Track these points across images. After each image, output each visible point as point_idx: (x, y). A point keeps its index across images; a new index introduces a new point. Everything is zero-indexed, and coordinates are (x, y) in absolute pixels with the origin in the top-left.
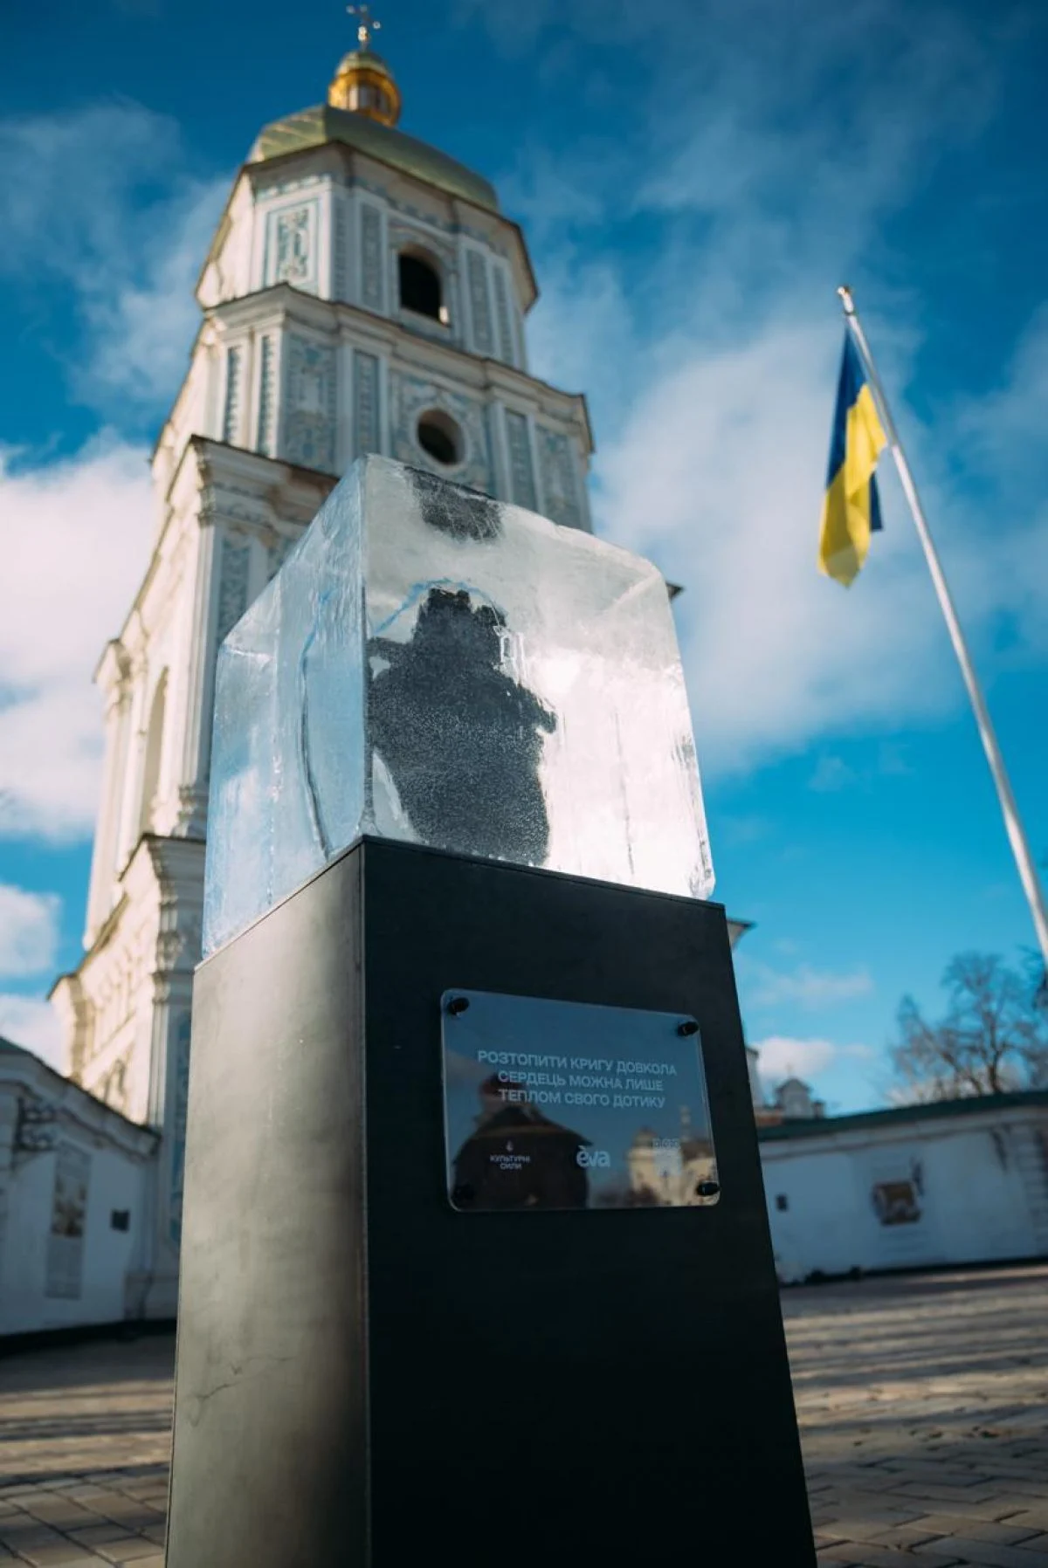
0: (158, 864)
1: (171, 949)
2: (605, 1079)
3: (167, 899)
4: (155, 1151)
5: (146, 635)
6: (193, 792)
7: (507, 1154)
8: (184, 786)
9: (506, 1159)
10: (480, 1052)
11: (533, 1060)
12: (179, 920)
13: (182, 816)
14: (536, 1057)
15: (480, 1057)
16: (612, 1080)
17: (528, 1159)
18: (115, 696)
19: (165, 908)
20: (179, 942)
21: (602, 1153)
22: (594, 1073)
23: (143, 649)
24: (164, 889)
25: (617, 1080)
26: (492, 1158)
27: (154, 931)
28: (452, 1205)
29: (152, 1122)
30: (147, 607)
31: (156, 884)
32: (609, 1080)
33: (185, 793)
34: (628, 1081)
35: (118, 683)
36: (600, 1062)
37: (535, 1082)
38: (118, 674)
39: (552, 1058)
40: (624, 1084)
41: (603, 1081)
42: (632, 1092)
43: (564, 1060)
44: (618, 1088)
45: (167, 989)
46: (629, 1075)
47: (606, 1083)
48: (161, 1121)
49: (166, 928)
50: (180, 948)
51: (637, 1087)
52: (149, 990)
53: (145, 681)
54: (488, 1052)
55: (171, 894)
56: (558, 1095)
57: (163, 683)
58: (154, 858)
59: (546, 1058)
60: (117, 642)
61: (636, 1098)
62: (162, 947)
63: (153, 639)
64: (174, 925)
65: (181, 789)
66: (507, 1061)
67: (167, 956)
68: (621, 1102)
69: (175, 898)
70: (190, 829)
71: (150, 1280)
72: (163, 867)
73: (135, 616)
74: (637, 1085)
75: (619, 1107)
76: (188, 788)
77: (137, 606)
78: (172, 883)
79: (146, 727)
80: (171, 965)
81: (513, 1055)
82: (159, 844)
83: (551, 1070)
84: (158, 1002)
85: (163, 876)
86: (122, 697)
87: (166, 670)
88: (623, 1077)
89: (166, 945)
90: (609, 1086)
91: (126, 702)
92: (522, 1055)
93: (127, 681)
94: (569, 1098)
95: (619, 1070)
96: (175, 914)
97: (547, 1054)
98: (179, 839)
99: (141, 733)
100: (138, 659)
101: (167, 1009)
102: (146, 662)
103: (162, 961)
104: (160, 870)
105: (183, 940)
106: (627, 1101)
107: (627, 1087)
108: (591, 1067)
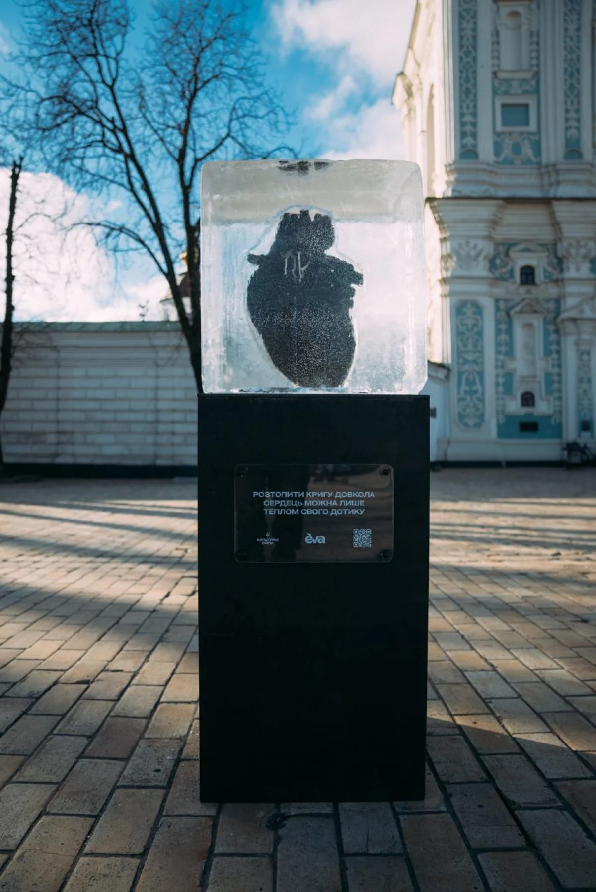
0: (436, 215)
1: (448, 264)
2: (327, 501)
3: (443, 236)
4: (447, 377)
5: (419, 65)
6: (453, 167)
7: (266, 538)
8: (447, 164)
9: (265, 540)
10: (254, 493)
11: (284, 494)
12: (452, 247)
13: (448, 183)
14: (286, 493)
15: (254, 495)
16: (331, 502)
17: (277, 540)
18: (405, 111)
19: (443, 240)
20: (453, 260)
21: (321, 537)
22: (321, 498)
23: (418, 75)
24: (441, 229)
25: (335, 501)
26: (258, 540)
27: (437, 255)
28: (236, 560)
29: (445, 362)
30: (417, 45)
31: (436, 227)
32: (329, 502)
33: (449, 169)
34: (341, 501)
35: (406, 101)
36: (324, 493)
37: (284, 505)
38: (405, 96)
39: (296, 493)
40: (338, 503)
41: (326, 503)
42: (343, 507)
43: (303, 493)
44: (335, 505)
45: (447, 288)
46: (343, 499)
47: (327, 503)
48: (450, 361)
49: (444, 253)
50: (454, 264)
51: (347, 504)
52: (438, 290)
53: (421, 97)
54: (258, 492)
55: (445, 232)
56: (297, 510)
57: (431, 96)
58: (433, 212)
59: (292, 493)
60: (402, 74)
61: (345, 510)
62: (443, 264)
63: (423, 66)
64: (449, 251)
65: (446, 166)
66: (269, 496)
67: (446, 269)
68: (336, 512)
69: (447, 235)
70: (453, 191)
71: (449, 442)
72: (439, 216)
73: (410, 52)
74: (346, 503)
75: (334, 515)
76: (450, 165)
77: (410, 47)
78: (445, 226)
79: (425, 128)
80: (449, 274)
81: (273, 493)
82: (435, 203)
83: (293, 499)
84: (443, 296)
85: (440, 222)
86: (410, 110)
87: (432, 87)
88: (338, 499)
89: (445, 263)
90: (329, 504)
91: (412, 113)
92: (277, 493)
93: (411, 99)
94: (304, 512)
95: (336, 496)
96: (449, 244)
97: (293, 491)
98: (448, 198)
99: (423, 131)
100: (416, 82)
101: (448, 299)
102: (421, 84)
103: (444, 272)
104: (438, 219)
105: (455, 259)
106: (340, 511)
107: (341, 504)
108: (318, 496)
